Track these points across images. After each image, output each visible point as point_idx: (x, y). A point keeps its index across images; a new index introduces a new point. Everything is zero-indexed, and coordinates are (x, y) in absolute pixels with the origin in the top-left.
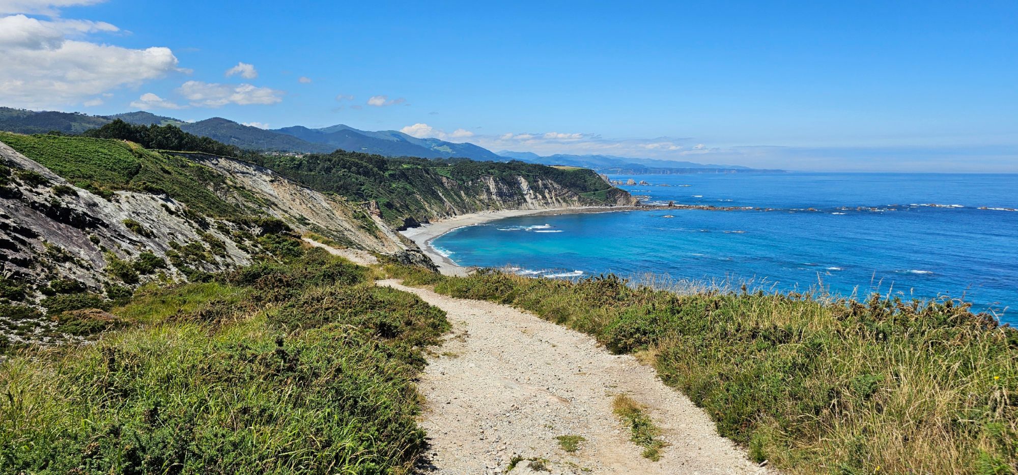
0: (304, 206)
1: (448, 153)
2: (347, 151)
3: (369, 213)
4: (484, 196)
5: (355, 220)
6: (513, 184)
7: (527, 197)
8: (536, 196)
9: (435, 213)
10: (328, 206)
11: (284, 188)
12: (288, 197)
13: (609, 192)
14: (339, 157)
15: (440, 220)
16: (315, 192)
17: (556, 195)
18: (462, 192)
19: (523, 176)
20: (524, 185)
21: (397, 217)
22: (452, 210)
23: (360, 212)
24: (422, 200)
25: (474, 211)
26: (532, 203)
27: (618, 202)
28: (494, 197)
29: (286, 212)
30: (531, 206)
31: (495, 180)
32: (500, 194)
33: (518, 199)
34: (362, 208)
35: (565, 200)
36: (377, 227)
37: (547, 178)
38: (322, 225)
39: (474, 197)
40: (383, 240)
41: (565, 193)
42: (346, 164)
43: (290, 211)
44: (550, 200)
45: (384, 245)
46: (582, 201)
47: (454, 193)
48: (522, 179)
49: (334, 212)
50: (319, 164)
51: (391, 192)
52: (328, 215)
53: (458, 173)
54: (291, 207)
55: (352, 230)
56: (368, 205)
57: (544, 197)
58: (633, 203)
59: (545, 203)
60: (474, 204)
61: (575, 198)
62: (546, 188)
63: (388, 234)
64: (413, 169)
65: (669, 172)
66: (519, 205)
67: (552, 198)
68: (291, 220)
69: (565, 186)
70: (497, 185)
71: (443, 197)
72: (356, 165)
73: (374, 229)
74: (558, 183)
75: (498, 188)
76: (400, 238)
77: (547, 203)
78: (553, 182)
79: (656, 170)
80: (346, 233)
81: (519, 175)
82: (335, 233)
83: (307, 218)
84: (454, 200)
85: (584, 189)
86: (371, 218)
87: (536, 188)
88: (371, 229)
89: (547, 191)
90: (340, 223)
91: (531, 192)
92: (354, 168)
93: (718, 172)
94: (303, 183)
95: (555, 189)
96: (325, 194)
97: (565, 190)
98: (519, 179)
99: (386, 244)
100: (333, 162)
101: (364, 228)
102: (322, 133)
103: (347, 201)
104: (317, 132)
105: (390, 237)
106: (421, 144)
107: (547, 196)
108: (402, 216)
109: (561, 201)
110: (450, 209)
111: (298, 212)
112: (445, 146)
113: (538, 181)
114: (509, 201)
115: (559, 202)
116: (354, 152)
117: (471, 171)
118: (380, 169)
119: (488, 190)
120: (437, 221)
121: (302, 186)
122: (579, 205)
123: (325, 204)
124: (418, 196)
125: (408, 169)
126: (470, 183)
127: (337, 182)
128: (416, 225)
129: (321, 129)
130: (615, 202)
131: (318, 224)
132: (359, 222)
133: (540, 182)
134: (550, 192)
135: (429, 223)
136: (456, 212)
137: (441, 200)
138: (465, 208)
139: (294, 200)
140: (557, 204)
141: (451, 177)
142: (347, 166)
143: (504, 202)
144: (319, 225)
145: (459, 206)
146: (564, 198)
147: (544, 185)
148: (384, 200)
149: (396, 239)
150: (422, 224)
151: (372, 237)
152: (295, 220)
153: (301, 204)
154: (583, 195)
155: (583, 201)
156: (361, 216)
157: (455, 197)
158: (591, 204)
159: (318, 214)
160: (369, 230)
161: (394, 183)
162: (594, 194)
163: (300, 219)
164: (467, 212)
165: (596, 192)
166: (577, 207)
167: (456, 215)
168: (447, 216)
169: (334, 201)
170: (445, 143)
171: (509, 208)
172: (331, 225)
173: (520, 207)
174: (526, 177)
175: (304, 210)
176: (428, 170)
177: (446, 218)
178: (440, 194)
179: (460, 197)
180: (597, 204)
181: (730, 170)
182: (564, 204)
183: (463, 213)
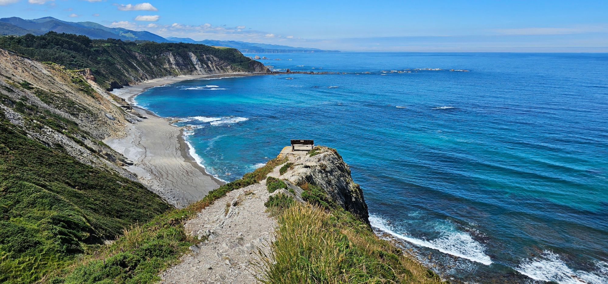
0: (27, 73)
1: (132, 38)
2: (58, 33)
3: (85, 78)
4: (167, 66)
5: (74, 84)
6: (187, 58)
7: (197, 67)
8: (203, 66)
9: (133, 78)
10: (49, 73)
11: (5, 58)
12: (10, 65)
13: (250, 63)
14: (52, 37)
15: (137, 83)
16: (35, 62)
17: (216, 65)
18: (150, 63)
19: (193, 52)
20: (194, 58)
21: (104, 82)
22: (145, 76)
23: (77, 78)
24: (122, 69)
25: (162, 76)
26: (200, 71)
27: (256, 70)
28: (174, 66)
29: (10, 78)
30: (200, 73)
31: (173, 55)
32: (178, 64)
33: (191, 68)
34: (79, 75)
35: (222, 68)
36: (93, 89)
37: (209, 54)
38: (45, 89)
39: (160, 66)
40: (100, 99)
41: (222, 64)
42: (59, 42)
43: (13, 77)
44: (212, 69)
45: (100, 104)
47: (145, 64)
48: (192, 54)
49: (55, 78)
50: (35, 42)
51: (98, 63)
52: (49, 80)
53: (146, 50)
54: (14, 74)
55: (73, 92)
56: (84, 72)
57: (208, 67)
58: (265, 70)
59: (209, 71)
60: (160, 71)
61: (229, 67)
62: (209, 60)
63: (103, 95)
64: (112, 47)
65: (276, 52)
66: (191, 72)
67: (213, 67)
68: (15, 85)
69: (221, 59)
70: (175, 58)
71: (137, 66)
72: (67, 42)
73: (91, 91)
74: (216, 56)
75: (176, 60)
76: (113, 97)
78: (213, 56)
79: (269, 51)
80: (67, 95)
81: (190, 51)
82: (58, 95)
83: (30, 83)
84: (146, 69)
85: (234, 61)
86: (87, 82)
87: (202, 60)
88: (88, 91)
89: (209, 62)
90: (61, 86)
91: (199, 63)
92: (65, 45)
93: (304, 52)
94: (23, 54)
95: (215, 61)
96: (45, 64)
97: (222, 62)
98: (190, 54)
99: (102, 102)
100: (46, 41)
101: (82, 90)
102: (34, 23)
103: (65, 69)
104: (31, 22)
105: (104, 97)
106: (112, 32)
107: (210, 65)
108: (108, 81)
109: (220, 69)
110: (143, 75)
111: (21, 78)
112: (129, 33)
113: (203, 56)
114: (184, 69)
115: (218, 70)
116: (64, 33)
117: (156, 48)
118: (87, 46)
119: (169, 61)
120: (135, 84)
121: (22, 57)
122: (232, 72)
123: (45, 71)
124: (118, 66)
125: (108, 47)
126: (156, 56)
127: (52, 55)
128: (119, 87)
129: (34, 20)
130: (254, 69)
131: (41, 88)
132: (78, 86)
133: (205, 56)
134: (212, 63)
135: (129, 85)
136: (148, 77)
137: (136, 69)
138: (154, 74)
139: (16, 69)
140: (217, 71)
141: (141, 53)
142: (59, 43)
143: (181, 69)
144: (43, 89)
145: (149, 73)
146: (222, 67)
147: (207, 58)
148: (94, 69)
149: (109, 98)
150: (124, 87)
151: (89, 97)
152: (19, 85)
153: (23, 72)
154: (234, 65)
155: (234, 69)
156: (78, 80)
157: (146, 67)
158: (239, 71)
159: (40, 79)
160: (87, 92)
161: (99, 56)
162: (241, 64)
163: (23, 84)
164: (156, 77)
166: (230, 73)
167: (148, 79)
168: (141, 80)
169: (54, 69)
170: (129, 31)
171: (185, 74)
172: (53, 88)
173: (192, 73)
174: (195, 53)
175: (27, 77)
176: (124, 47)
177: (141, 82)
178: (135, 65)
179: (149, 66)
180: (243, 71)
181: (310, 51)
182: (222, 71)
183: (153, 78)
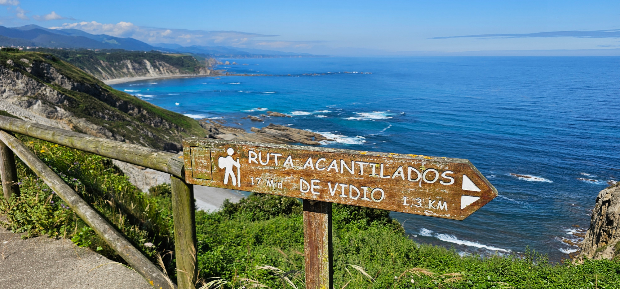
4: (125, 70)
6: (141, 63)
7: (150, 70)
8: (155, 70)
17: (167, 69)
18: (112, 68)
19: (147, 60)
20: (148, 64)
25: (120, 77)
26: (153, 74)
28: (131, 70)
31: (131, 62)
32: (134, 69)
33: (145, 72)
35: (171, 72)
37: (161, 61)
39: (119, 70)
41: (171, 68)
44: (163, 72)
46: (181, 72)
47: (108, 68)
53: (110, 58)
57: (160, 70)
60: (119, 74)
61: (177, 71)
62: (161, 65)
64: (83, 57)
66: (145, 74)
67: (164, 71)
69: (171, 64)
70: (132, 65)
74: (167, 63)
77: (161, 73)
78: (164, 63)
81: (145, 59)
85: (182, 66)
87: (155, 66)
89: (161, 67)
91: (152, 68)
95: (166, 66)
98: (145, 61)
107: (161, 69)
113: (156, 62)
114: (139, 72)
115: (168, 72)
117: (117, 57)
119: (127, 67)
122: (180, 74)
125: (80, 57)
126: (117, 63)
130: (199, 72)
134: (163, 68)
136: (109, 77)
137: (100, 72)
138: (114, 76)
140: (167, 74)
143: (137, 73)
145: (111, 75)
147: (159, 64)
154: (182, 69)
157: (108, 71)
158: (186, 73)
164: (116, 78)
165: (189, 68)
166: (178, 75)
170: (113, 38)
171: (140, 76)
174: (149, 60)
178: (100, 69)
179: (111, 70)
180: (189, 73)
182: (171, 74)
183: (113, 78)
